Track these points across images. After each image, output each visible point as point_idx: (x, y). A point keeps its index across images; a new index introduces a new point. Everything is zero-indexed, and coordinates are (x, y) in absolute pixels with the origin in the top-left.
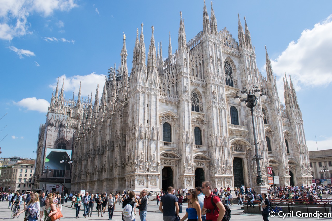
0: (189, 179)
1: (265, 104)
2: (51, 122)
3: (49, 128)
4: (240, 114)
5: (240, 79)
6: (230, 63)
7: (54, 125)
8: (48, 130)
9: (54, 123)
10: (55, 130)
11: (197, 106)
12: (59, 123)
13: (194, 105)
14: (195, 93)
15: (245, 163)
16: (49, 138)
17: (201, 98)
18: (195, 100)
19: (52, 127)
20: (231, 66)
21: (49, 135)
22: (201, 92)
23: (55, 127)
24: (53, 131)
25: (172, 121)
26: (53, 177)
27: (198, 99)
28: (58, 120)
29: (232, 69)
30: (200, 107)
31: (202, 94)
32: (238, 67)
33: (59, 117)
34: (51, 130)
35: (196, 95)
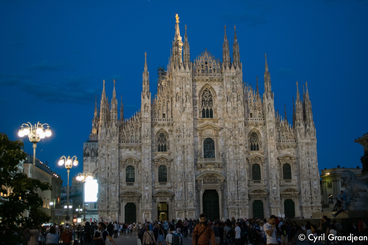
0: (147, 212)
1: (256, 128)
2: (87, 152)
3: (85, 158)
4: (217, 144)
5: (221, 106)
6: (210, 90)
7: (89, 155)
8: (84, 160)
9: (90, 153)
10: (91, 160)
11: (164, 145)
12: (94, 151)
13: (161, 145)
14: (162, 133)
15: (219, 194)
16: (86, 169)
17: (168, 137)
18: (162, 139)
19: (88, 157)
20: (212, 92)
21: (85, 166)
22: (167, 131)
23: (91, 156)
24: (89, 162)
25: (135, 164)
26: (94, 209)
27: (165, 138)
28: (93, 149)
29: (213, 96)
30: (167, 146)
31: (169, 133)
32: (219, 93)
33: (94, 145)
34: (87, 160)
35: (164, 134)
